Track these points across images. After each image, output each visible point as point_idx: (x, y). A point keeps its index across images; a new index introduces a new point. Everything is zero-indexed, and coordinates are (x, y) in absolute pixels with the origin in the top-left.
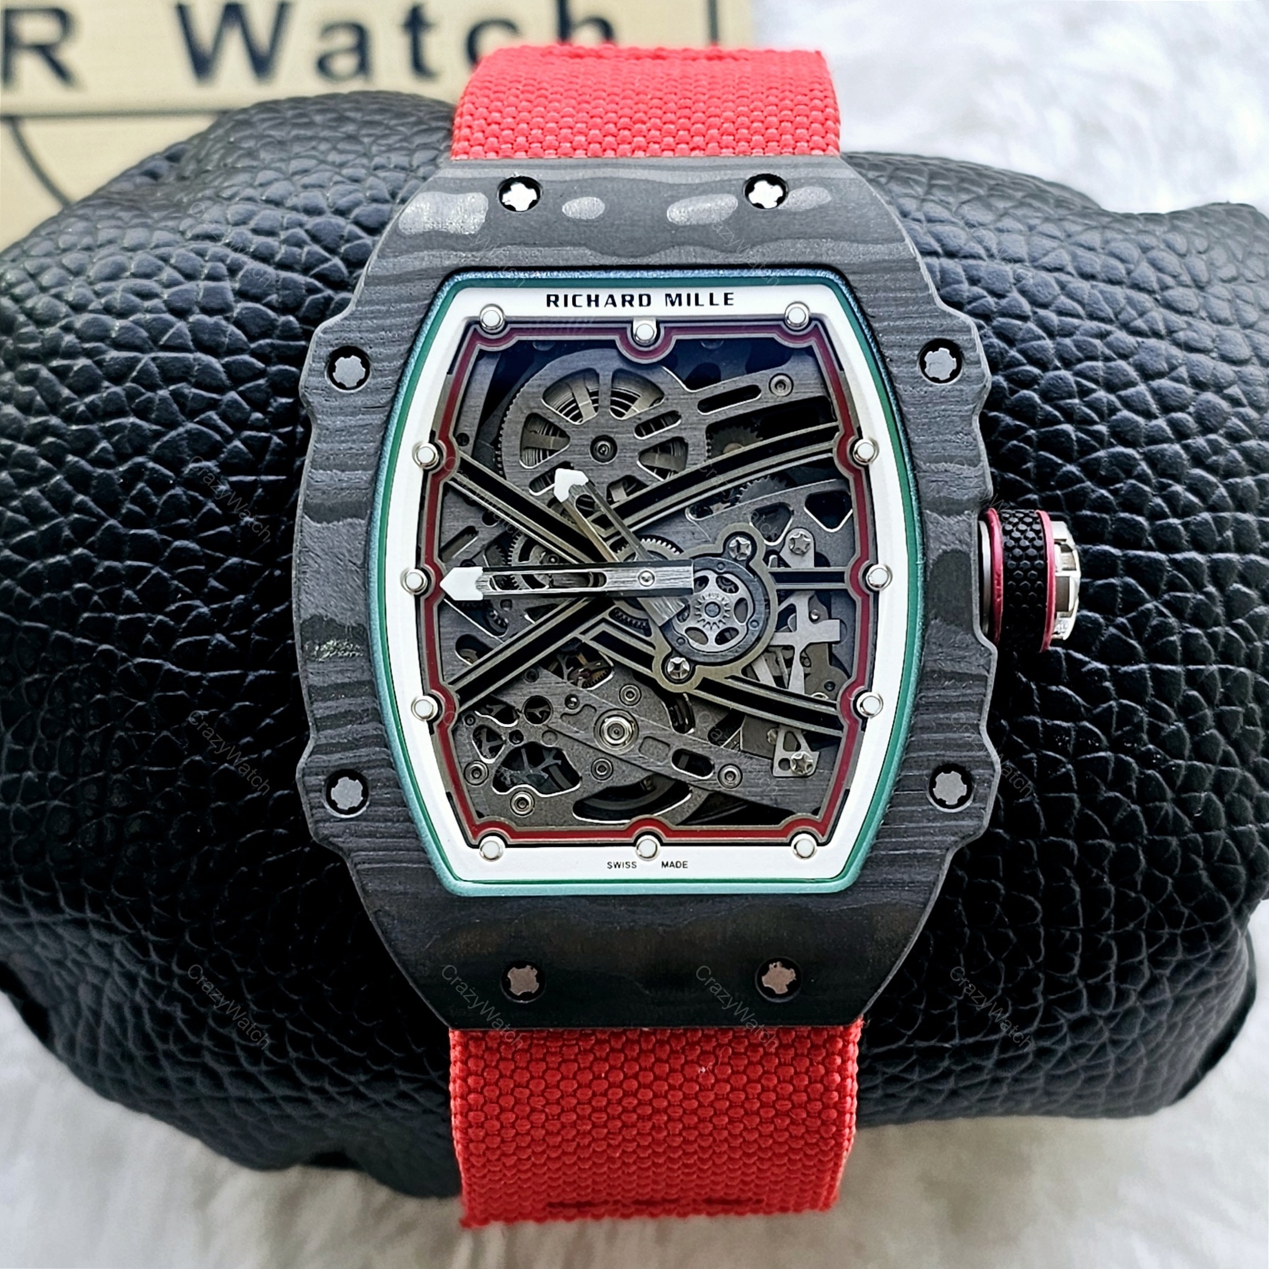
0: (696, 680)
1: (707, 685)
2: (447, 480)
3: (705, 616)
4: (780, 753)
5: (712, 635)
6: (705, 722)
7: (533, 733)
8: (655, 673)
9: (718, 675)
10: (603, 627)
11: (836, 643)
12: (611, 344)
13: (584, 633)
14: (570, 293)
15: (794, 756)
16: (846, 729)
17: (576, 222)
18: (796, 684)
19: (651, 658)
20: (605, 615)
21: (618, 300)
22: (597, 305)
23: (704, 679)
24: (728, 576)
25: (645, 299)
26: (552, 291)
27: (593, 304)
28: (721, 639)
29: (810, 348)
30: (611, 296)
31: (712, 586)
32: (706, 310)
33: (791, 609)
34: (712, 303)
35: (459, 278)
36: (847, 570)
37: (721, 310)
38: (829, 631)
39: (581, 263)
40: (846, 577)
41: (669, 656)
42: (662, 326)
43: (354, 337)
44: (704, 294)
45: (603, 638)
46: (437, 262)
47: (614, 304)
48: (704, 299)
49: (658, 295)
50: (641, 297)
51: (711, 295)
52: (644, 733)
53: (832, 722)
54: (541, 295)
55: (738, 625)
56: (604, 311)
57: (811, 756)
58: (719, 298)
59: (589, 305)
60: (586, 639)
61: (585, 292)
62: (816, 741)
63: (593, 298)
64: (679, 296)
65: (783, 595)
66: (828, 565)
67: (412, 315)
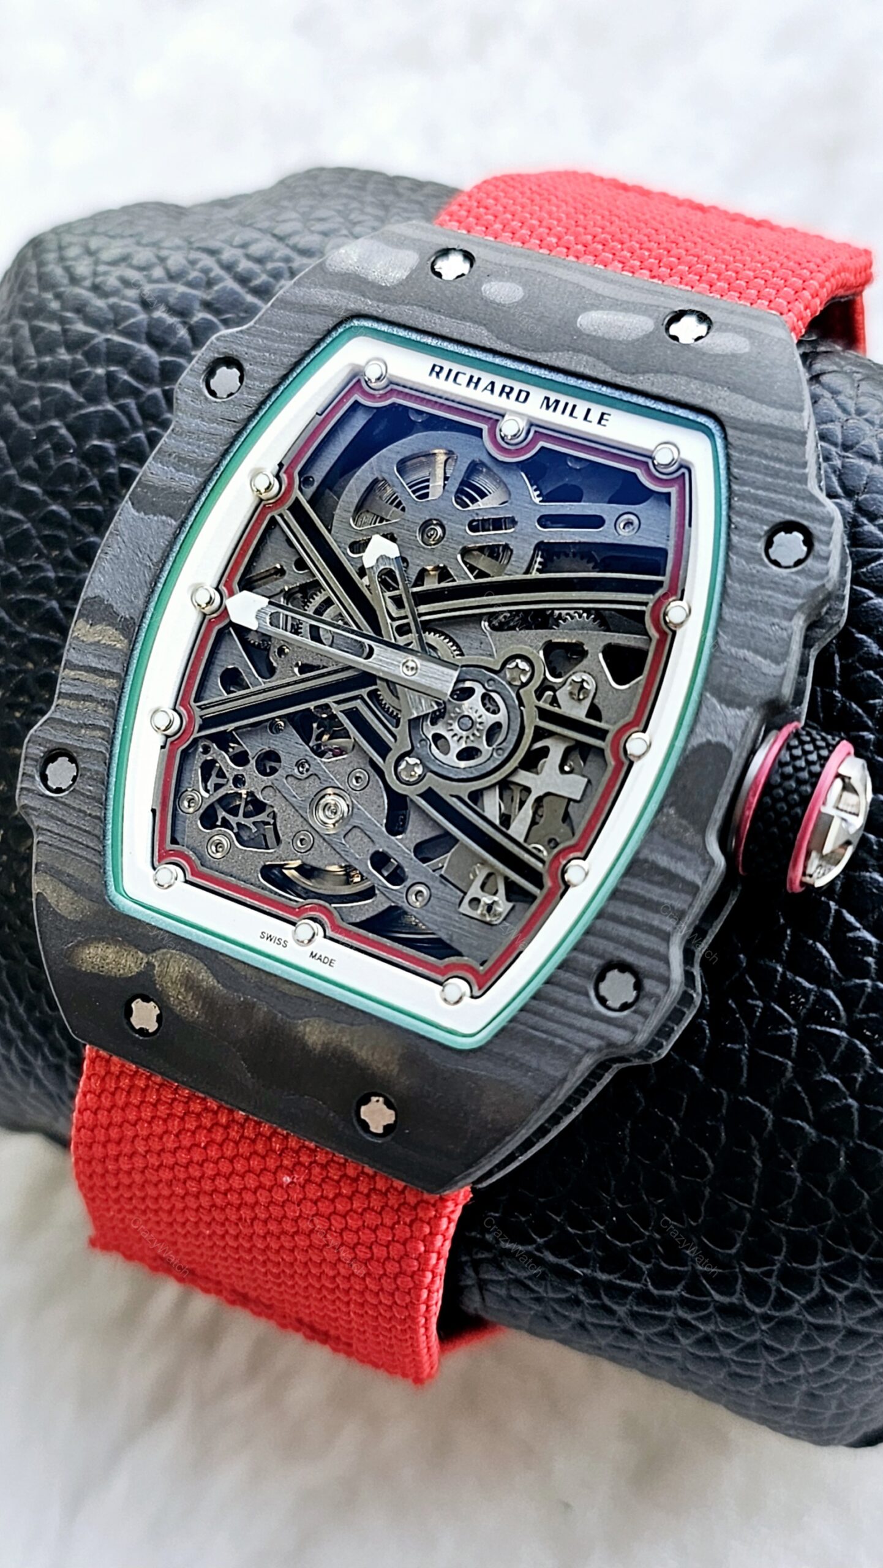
0: (422, 787)
1: (430, 796)
2: (275, 513)
3: (456, 726)
4: (474, 891)
5: (456, 748)
6: (416, 832)
7: (255, 782)
8: (387, 766)
9: (444, 790)
10: (358, 703)
11: (575, 801)
12: (478, 432)
13: (338, 702)
14: (456, 368)
15: (486, 899)
16: (545, 890)
17: (487, 303)
18: (519, 828)
19: (389, 749)
20: (364, 692)
21: (498, 389)
22: (476, 387)
23: (430, 790)
24: (493, 695)
25: (523, 395)
26: (439, 362)
27: (472, 385)
28: (461, 756)
29: (668, 495)
30: (493, 383)
31: (476, 699)
32: (576, 424)
33: (544, 752)
34: (585, 418)
35: (356, 323)
36: (613, 729)
37: (592, 429)
38: (572, 786)
39: (474, 341)
40: (609, 737)
41: (408, 754)
42: (533, 429)
43: (238, 350)
44: (582, 407)
45: (354, 716)
46: (343, 303)
47: (492, 391)
48: (580, 412)
49: (537, 395)
50: (520, 391)
51: (589, 411)
52: (356, 821)
53: (536, 878)
54: (428, 361)
55: (483, 746)
56: (480, 396)
57: (503, 906)
58: (594, 416)
59: (468, 384)
60: (336, 709)
61: (469, 371)
62: (513, 892)
63: (475, 380)
64: (557, 402)
65: (540, 733)
66: (599, 719)
67: (299, 345)
